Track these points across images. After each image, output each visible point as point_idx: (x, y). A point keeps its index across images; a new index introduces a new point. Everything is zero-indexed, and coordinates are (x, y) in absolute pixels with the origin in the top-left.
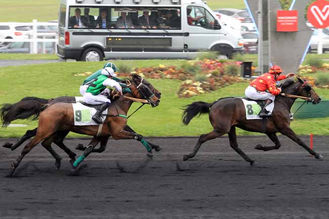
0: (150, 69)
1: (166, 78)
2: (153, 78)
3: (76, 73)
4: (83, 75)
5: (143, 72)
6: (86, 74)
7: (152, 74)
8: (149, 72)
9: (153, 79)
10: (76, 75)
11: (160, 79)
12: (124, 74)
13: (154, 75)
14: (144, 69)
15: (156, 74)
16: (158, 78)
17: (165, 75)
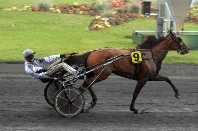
0: (66, 6)
1: (79, 14)
2: (68, 13)
3: (4, 8)
4: (9, 9)
5: (60, 8)
6: (12, 9)
7: (67, 10)
8: (65, 8)
9: (68, 15)
10: (3, 10)
11: (74, 14)
13: (69, 11)
14: (61, 6)
15: (70, 10)
16: (72, 14)
17: (78, 12)
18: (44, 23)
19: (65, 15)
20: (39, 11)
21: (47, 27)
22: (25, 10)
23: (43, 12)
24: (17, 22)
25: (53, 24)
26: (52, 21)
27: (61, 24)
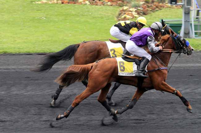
1: (107, 5)
2: (97, 5)
4: (40, 2)
6: (42, 2)
7: (96, 2)
9: (97, 6)
10: (34, 3)
11: (102, 6)
12: (73, 2)
13: (98, 3)
16: (100, 5)
17: (107, 3)
18: (73, 15)
19: (94, 6)
20: (69, 3)
21: (78, 19)
22: (54, 3)
23: (73, 4)
24: (47, 14)
25: (82, 15)
26: (81, 13)
27: (90, 15)
